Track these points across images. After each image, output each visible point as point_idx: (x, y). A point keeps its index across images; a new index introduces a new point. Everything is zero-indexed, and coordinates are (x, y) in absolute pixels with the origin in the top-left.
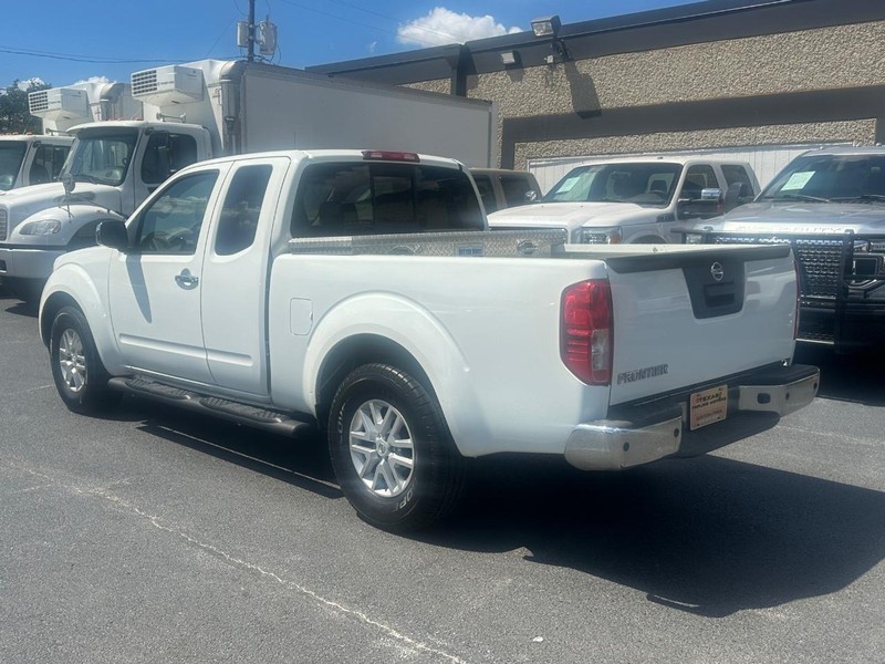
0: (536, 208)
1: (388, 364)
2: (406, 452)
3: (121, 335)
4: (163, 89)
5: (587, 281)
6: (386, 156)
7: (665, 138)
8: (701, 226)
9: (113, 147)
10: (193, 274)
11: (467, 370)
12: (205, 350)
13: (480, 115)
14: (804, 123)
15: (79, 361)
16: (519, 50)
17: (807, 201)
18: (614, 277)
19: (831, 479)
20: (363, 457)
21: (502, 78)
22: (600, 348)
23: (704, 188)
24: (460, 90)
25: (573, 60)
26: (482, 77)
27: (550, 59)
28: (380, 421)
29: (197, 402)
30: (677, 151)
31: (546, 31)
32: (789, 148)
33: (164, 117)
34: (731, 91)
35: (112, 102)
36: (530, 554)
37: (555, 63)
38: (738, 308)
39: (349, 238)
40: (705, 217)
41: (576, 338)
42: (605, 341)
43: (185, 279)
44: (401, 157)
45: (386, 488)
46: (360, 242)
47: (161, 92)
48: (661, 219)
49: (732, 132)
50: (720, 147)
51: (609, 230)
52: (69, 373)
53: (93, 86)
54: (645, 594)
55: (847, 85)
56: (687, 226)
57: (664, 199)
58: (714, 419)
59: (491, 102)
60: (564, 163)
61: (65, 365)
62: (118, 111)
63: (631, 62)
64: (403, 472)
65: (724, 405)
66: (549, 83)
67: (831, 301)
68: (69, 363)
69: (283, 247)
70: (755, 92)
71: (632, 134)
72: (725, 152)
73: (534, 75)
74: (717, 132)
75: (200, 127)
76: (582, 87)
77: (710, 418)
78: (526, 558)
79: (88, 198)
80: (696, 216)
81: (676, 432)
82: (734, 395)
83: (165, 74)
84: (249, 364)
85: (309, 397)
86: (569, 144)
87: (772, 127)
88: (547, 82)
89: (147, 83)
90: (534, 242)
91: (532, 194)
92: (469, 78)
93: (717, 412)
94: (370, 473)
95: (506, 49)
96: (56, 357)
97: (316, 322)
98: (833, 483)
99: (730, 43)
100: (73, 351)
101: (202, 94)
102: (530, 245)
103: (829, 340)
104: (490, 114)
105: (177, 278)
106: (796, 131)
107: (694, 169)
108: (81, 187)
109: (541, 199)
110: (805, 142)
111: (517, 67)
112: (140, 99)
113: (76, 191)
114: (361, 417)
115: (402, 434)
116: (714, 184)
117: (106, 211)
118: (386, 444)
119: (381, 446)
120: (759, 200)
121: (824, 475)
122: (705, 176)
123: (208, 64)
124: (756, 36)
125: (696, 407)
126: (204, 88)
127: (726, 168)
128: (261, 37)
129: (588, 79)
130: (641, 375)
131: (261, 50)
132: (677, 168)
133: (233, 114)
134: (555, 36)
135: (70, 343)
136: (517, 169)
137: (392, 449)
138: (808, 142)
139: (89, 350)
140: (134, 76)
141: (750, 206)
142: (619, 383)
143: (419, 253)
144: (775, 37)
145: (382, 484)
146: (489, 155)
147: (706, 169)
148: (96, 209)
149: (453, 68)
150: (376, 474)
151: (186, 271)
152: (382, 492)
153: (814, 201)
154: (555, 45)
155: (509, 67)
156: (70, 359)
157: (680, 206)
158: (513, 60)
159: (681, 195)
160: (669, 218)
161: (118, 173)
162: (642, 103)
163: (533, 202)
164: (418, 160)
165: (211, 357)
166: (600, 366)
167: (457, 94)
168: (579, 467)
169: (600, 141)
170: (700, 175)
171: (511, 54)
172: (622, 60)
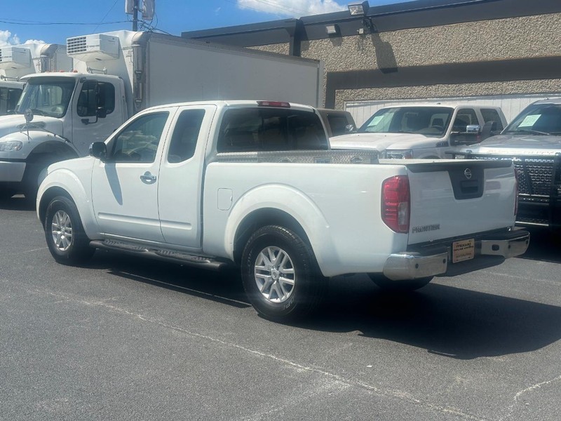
0: (356, 137)
1: (280, 226)
2: (290, 276)
3: (99, 213)
4: (92, 50)
5: (396, 176)
6: (271, 104)
7: (442, 88)
8: (465, 150)
9: (49, 90)
10: (153, 174)
11: (328, 227)
12: (160, 221)
13: (311, 70)
14: (541, 79)
15: (66, 231)
16: (339, 24)
17: (535, 134)
18: (411, 175)
19: (540, 302)
20: (263, 281)
21: (326, 43)
22: (403, 213)
23: (469, 124)
24: (296, 52)
25: (377, 32)
26: (312, 43)
27: (361, 31)
28: (274, 259)
29: (153, 253)
30: (452, 97)
31: (358, 11)
32: (530, 97)
33: (91, 70)
34: (489, 56)
35: (48, 58)
36: (361, 333)
37: (365, 34)
38: (480, 195)
39: (256, 153)
40: (468, 144)
41: (390, 207)
42: (406, 209)
43: (146, 178)
44: (279, 104)
45: (277, 298)
46: (262, 155)
47: (89, 52)
48: (439, 145)
49: (490, 85)
50: (481, 95)
51: (404, 152)
52: (59, 239)
53: (35, 46)
54: (426, 350)
56: (457, 150)
57: (442, 131)
58: (467, 258)
59: (319, 61)
60: (370, 105)
61: (56, 235)
62: (53, 64)
63: (419, 34)
64: (288, 287)
65: (472, 250)
66: (360, 48)
67: (547, 198)
68: (59, 233)
69: (212, 158)
70: (506, 57)
71: (419, 85)
72: (485, 99)
73: (349, 42)
74: (479, 85)
75: (117, 77)
76: (384, 51)
77: (464, 257)
78: (359, 335)
79: (41, 126)
80: (463, 144)
81: (444, 261)
82: (478, 246)
83: (92, 40)
84: (189, 228)
85: (229, 246)
86: (373, 92)
87: (518, 82)
88: (359, 47)
89: (79, 46)
90: (360, 158)
91: (350, 127)
92: (303, 43)
93: (467, 254)
94: (267, 290)
95: (330, 23)
96: (48, 229)
97: (234, 202)
98: (541, 304)
99: (489, 22)
100: (63, 225)
101: (119, 54)
102: (358, 159)
103: (546, 223)
104: (318, 69)
105: (141, 177)
106: (534, 84)
107: (462, 111)
108: (37, 119)
109: (356, 131)
110: (541, 93)
111: (338, 35)
112: (72, 56)
113: (34, 121)
114: (262, 257)
115: (288, 266)
116: (475, 122)
117: (53, 135)
118: (278, 272)
119: (274, 273)
120: (504, 134)
121: (536, 300)
122: (470, 116)
123: (123, 33)
124: (506, 18)
125: (456, 250)
126: (120, 50)
127: (484, 111)
128: (143, 7)
129: (388, 45)
130: (425, 229)
131: (143, 16)
132: (450, 111)
133: (140, 69)
134: (365, 15)
135: (61, 220)
136: (337, 109)
137: (281, 275)
138: (543, 93)
139: (76, 224)
140: (69, 40)
141: (499, 137)
142: (413, 232)
143: (294, 162)
144: (520, 19)
145: (275, 295)
146: (317, 98)
147: (470, 111)
148: (45, 134)
149: (291, 36)
150: (271, 290)
151: (148, 173)
152: (274, 300)
153: (539, 134)
154: (364, 21)
155: (332, 36)
156: (59, 230)
157: (452, 136)
158: (335, 31)
159: (453, 129)
160: (445, 144)
161: (60, 110)
162: (427, 63)
163: (351, 133)
164: (289, 106)
165: (163, 225)
166: (403, 223)
167: (294, 55)
168: (391, 279)
169: (396, 90)
170: (466, 116)
171: (333, 27)
172: (412, 33)
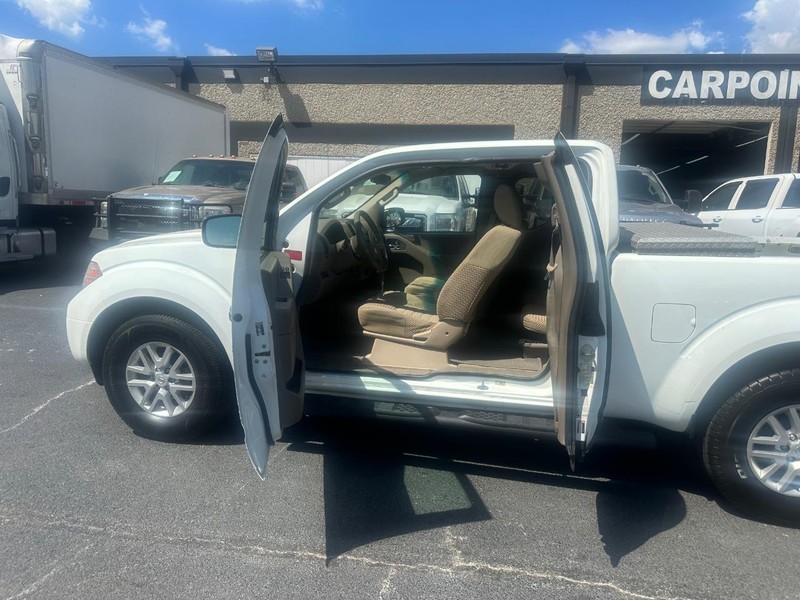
13: (217, 116)
16: (241, 69)
21: (222, 88)
25: (285, 83)
26: (203, 86)
27: (266, 80)
31: (268, 58)
37: (270, 83)
55: (480, 123)
63: (333, 90)
66: (265, 98)
71: (336, 143)
73: (252, 90)
76: (294, 104)
88: (264, 96)
92: (192, 84)
95: (228, 67)
99: (405, 86)
111: (237, 82)
129: (298, 98)
134: (274, 62)
149: (177, 76)
154: (271, 69)
155: (229, 81)
158: (233, 77)
169: (311, 145)
171: (232, 72)
172: (324, 88)
